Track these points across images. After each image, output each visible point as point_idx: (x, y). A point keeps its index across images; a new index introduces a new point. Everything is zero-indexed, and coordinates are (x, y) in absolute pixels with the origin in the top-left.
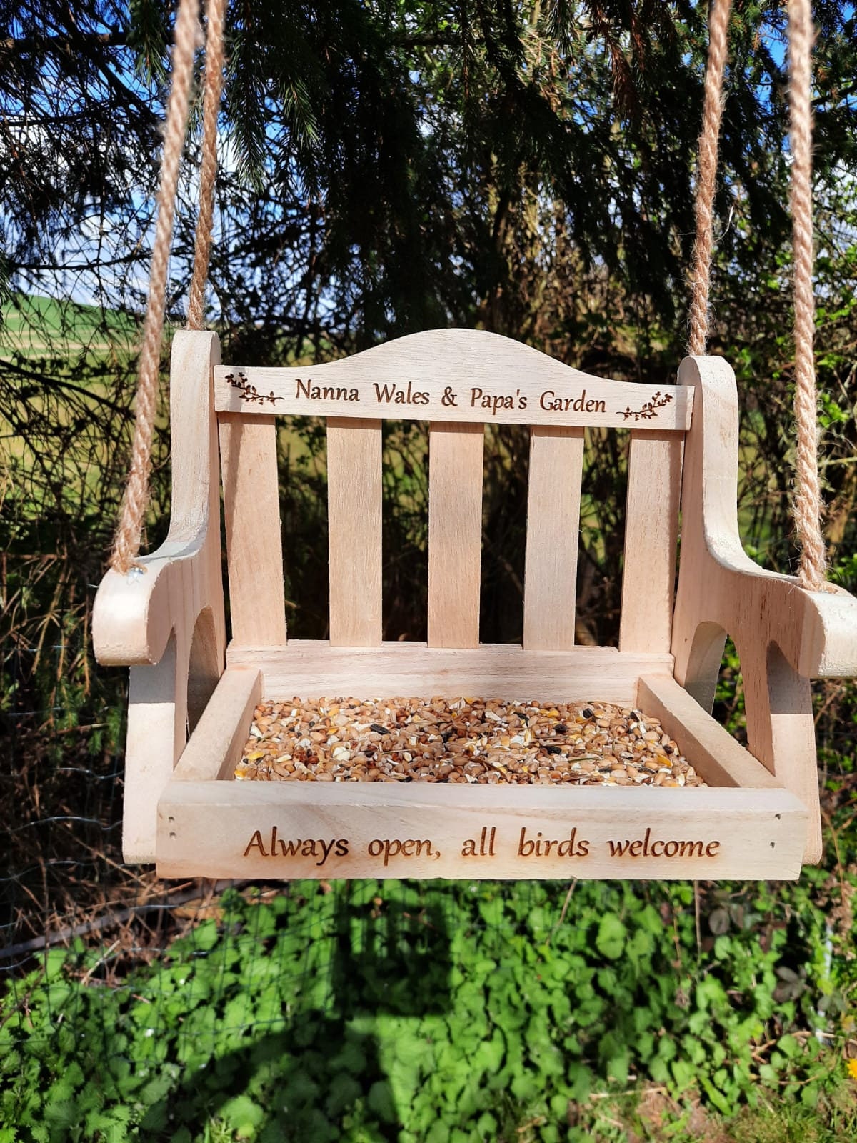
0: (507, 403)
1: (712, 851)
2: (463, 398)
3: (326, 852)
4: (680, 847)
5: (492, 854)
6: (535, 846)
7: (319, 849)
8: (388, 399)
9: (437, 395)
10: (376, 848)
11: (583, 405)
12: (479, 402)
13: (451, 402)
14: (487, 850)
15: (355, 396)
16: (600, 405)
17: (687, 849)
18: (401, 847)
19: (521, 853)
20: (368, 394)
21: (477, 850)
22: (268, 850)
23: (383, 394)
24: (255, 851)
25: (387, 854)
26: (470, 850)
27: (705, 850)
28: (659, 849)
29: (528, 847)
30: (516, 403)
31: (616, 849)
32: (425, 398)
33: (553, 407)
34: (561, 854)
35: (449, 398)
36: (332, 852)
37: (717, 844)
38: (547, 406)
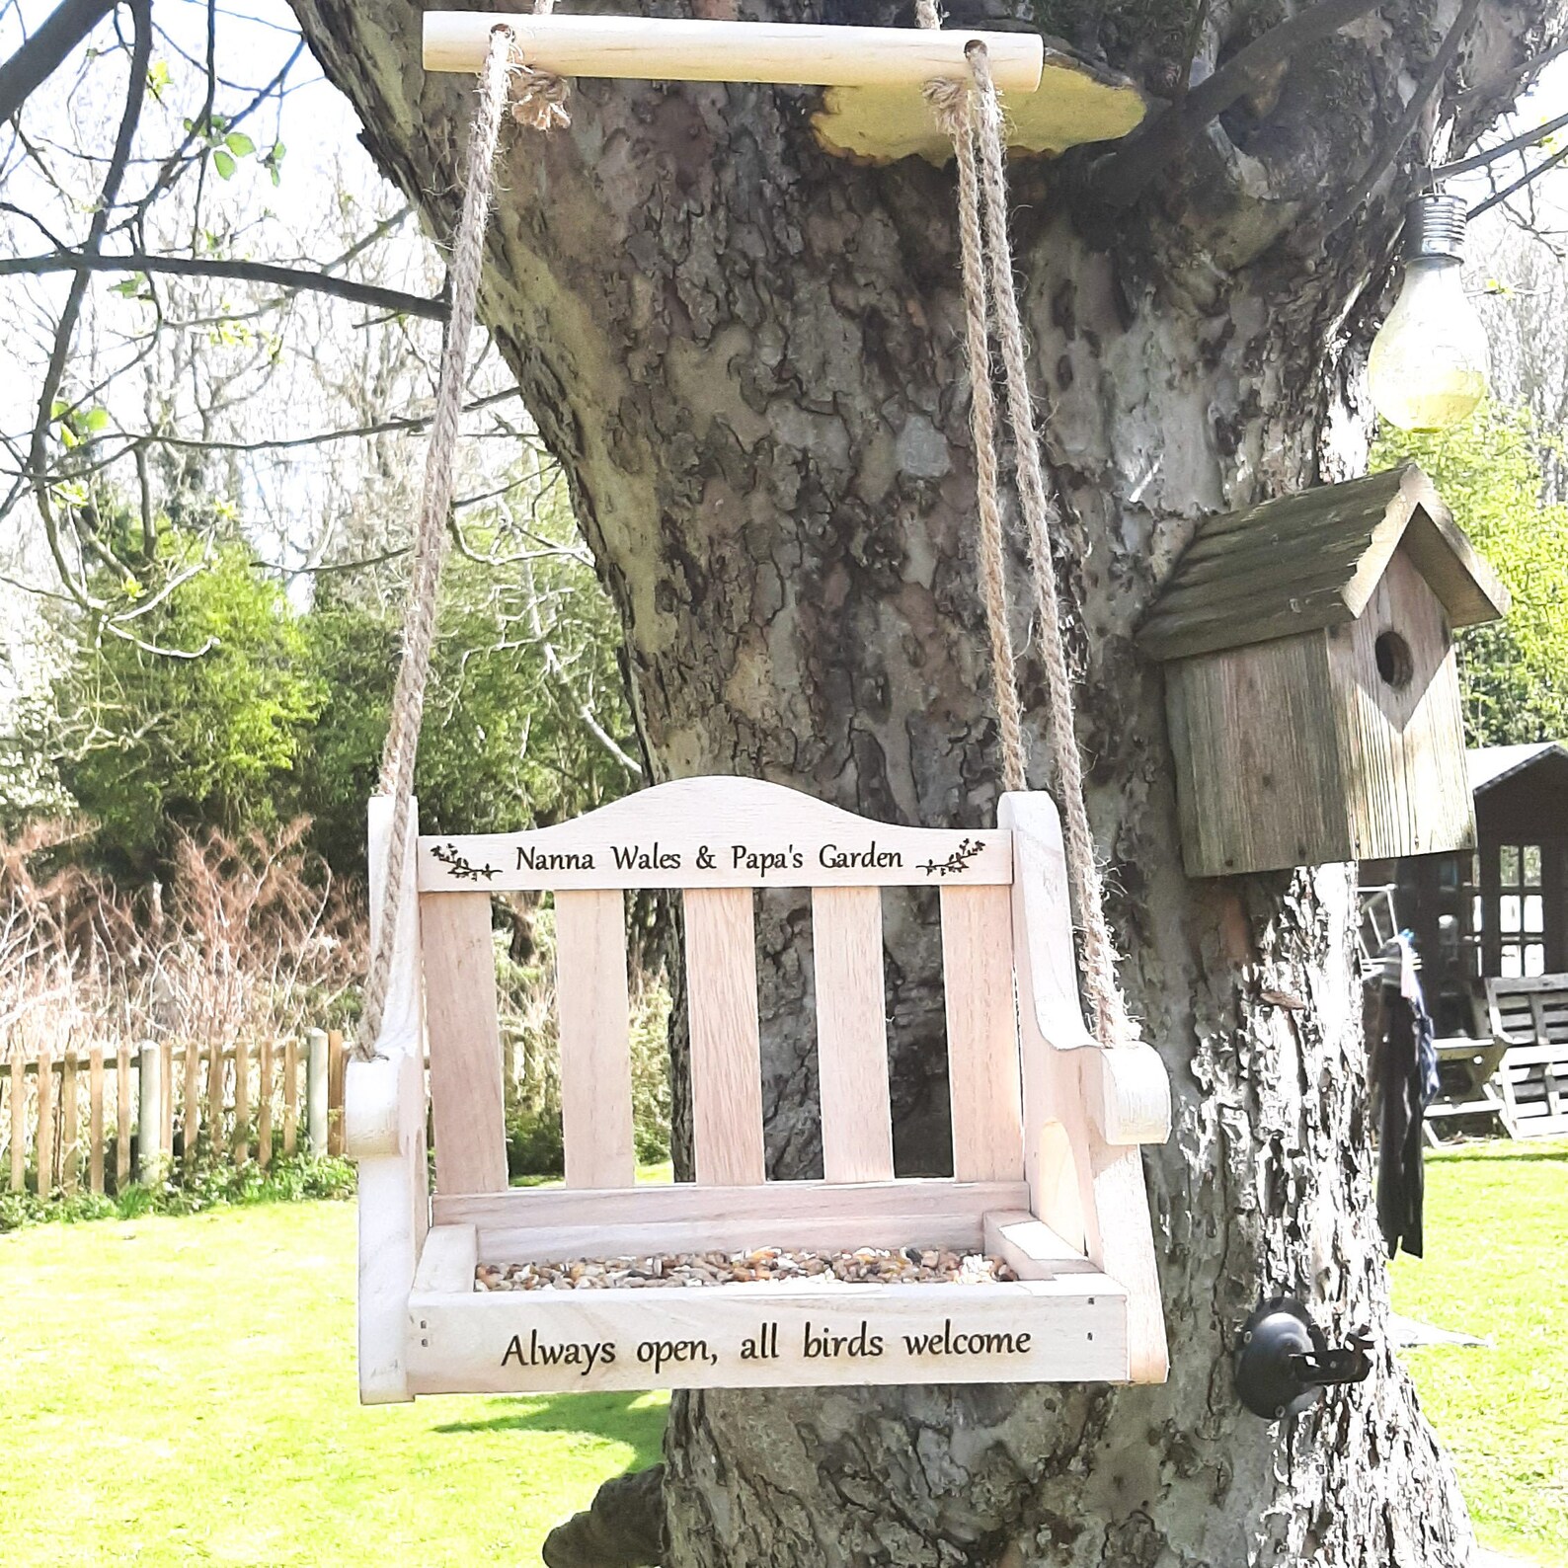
0: (779, 862)
1: (1024, 1346)
2: (722, 857)
3: (591, 1359)
4: (987, 1342)
5: (774, 1355)
6: (822, 1345)
7: (583, 1356)
8: (630, 865)
9: (689, 856)
10: (645, 1353)
11: (872, 859)
12: (742, 862)
13: (709, 865)
14: (768, 1352)
15: (589, 863)
16: (894, 858)
17: (995, 1343)
18: (674, 1351)
19: (807, 1354)
20: (604, 859)
21: (758, 1352)
22: (527, 1358)
23: (624, 859)
24: (513, 1359)
25: (658, 1360)
26: (748, 1353)
27: (1018, 1345)
28: (963, 1345)
29: (815, 1346)
30: (789, 861)
31: (914, 1347)
32: (674, 860)
33: (835, 864)
34: (851, 1353)
35: (704, 860)
36: (597, 1358)
37: (1028, 1337)
38: (830, 863)
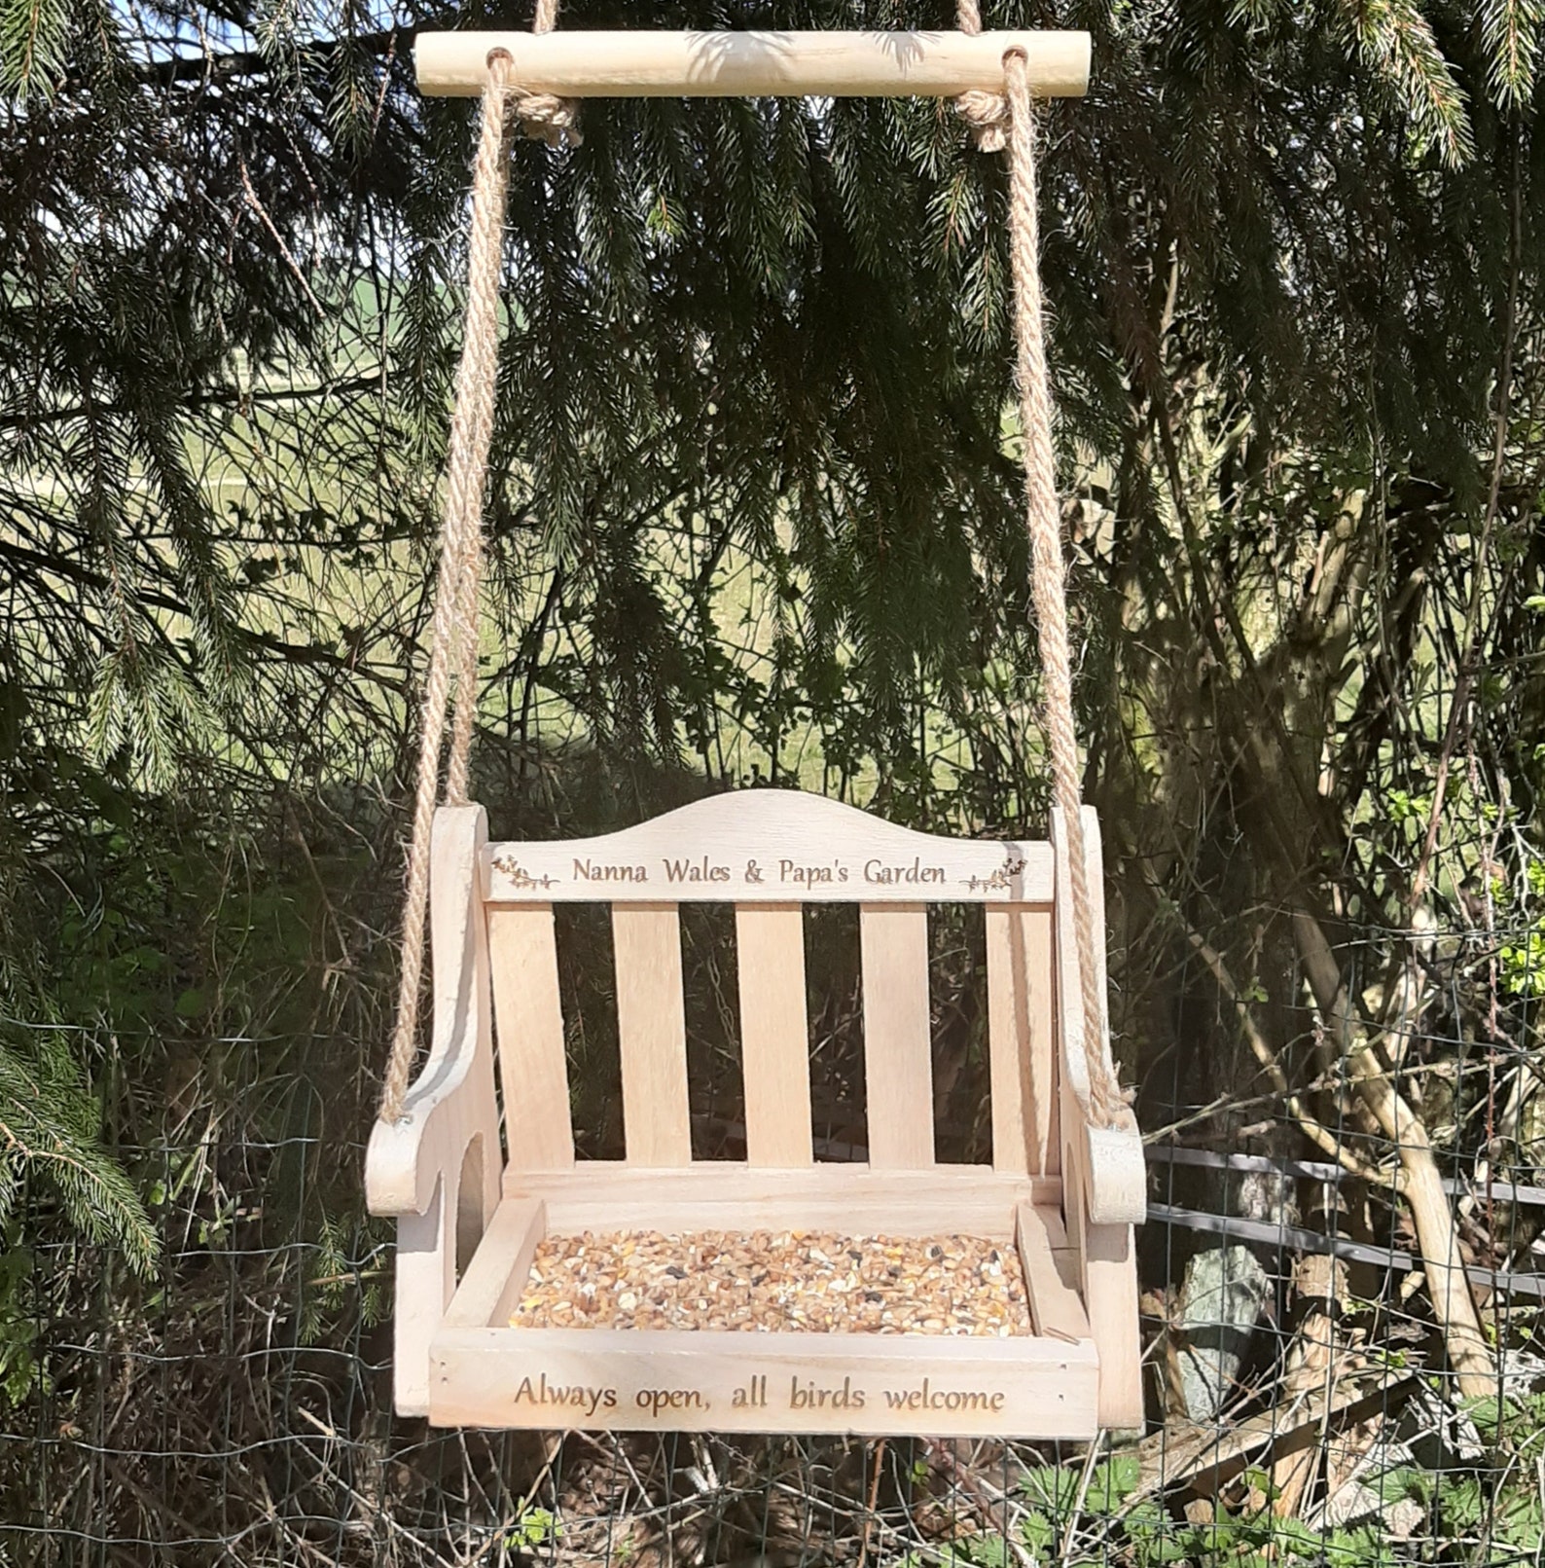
0: (824, 875)
1: (998, 1404)
2: (770, 872)
3: (595, 1402)
4: (962, 1398)
5: (763, 1403)
6: (808, 1397)
7: (587, 1398)
8: (681, 878)
9: (738, 871)
10: (644, 1400)
11: (917, 876)
12: (789, 876)
13: (757, 878)
14: (758, 1399)
15: (642, 876)
16: (938, 873)
17: (970, 1401)
18: (669, 1398)
19: (793, 1403)
20: (657, 872)
21: (748, 1400)
23: (675, 871)
24: (525, 1398)
25: (656, 1406)
26: (740, 1401)
27: (992, 1403)
28: (940, 1401)
29: (800, 1397)
30: (835, 874)
31: (895, 1401)
32: (723, 873)
33: (880, 879)
34: (835, 1405)
35: (753, 874)
36: (600, 1402)
37: (1002, 1396)
38: (874, 877)
